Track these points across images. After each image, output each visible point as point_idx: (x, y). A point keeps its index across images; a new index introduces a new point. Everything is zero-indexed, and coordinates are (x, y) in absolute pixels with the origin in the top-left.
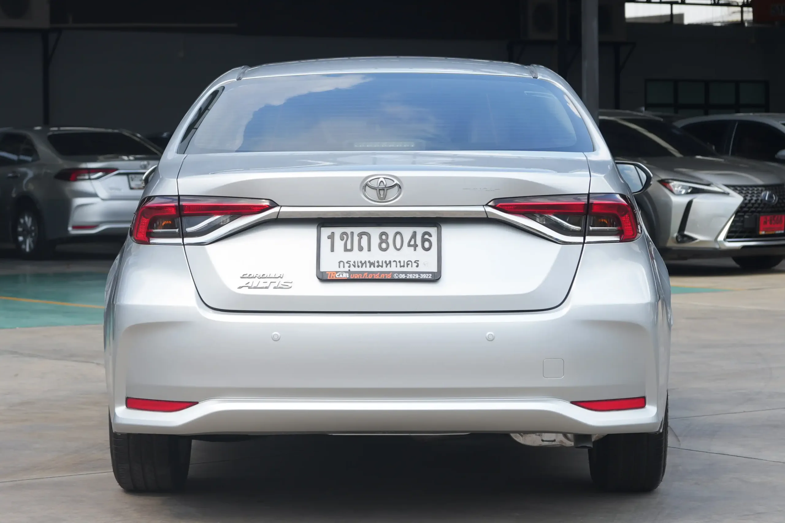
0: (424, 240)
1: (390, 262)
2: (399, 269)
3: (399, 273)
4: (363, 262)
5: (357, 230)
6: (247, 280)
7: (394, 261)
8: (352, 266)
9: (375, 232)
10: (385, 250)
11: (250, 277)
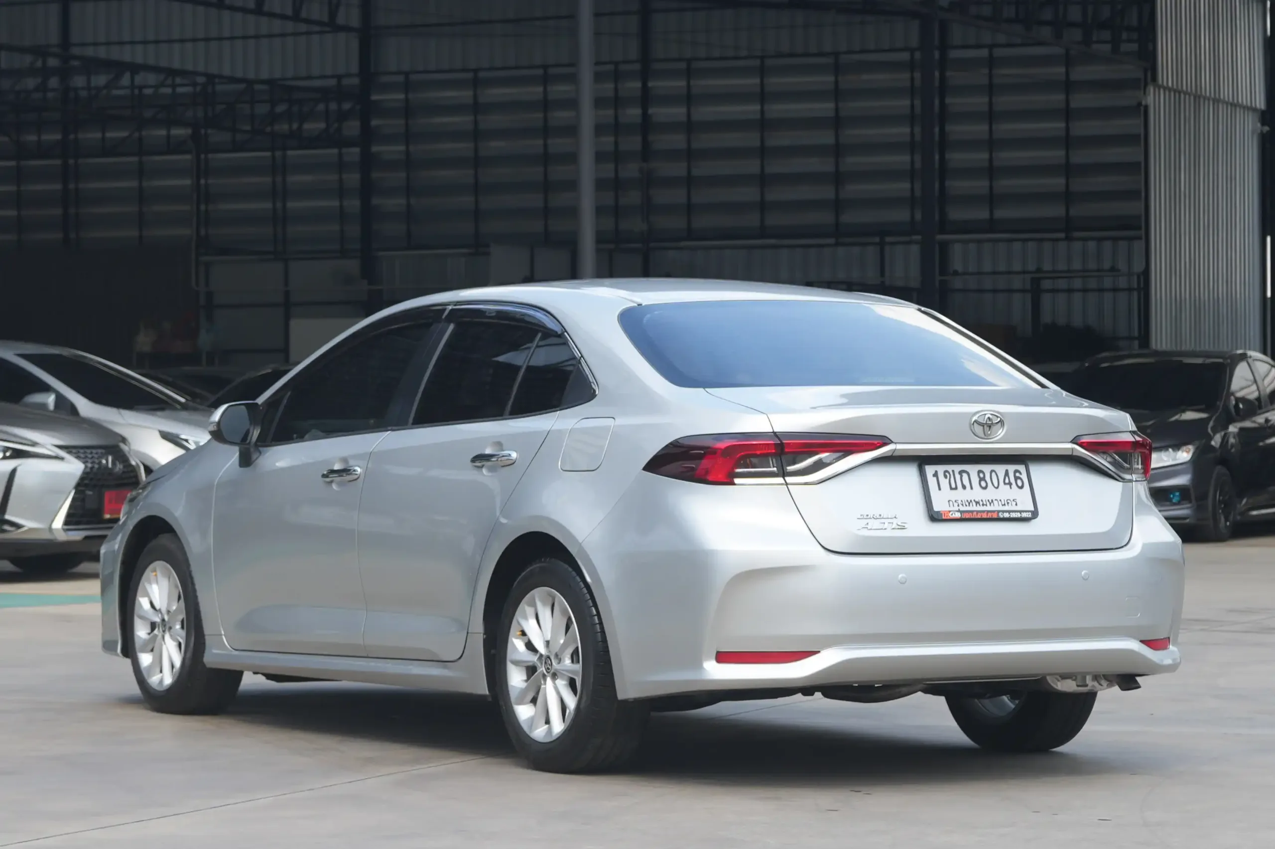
0: (1016, 478)
1: (992, 501)
2: (1001, 508)
3: (1004, 512)
4: (969, 501)
5: (957, 468)
6: (866, 521)
7: (996, 500)
8: (960, 505)
9: (973, 469)
10: (985, 488)
11: (867, 517)
